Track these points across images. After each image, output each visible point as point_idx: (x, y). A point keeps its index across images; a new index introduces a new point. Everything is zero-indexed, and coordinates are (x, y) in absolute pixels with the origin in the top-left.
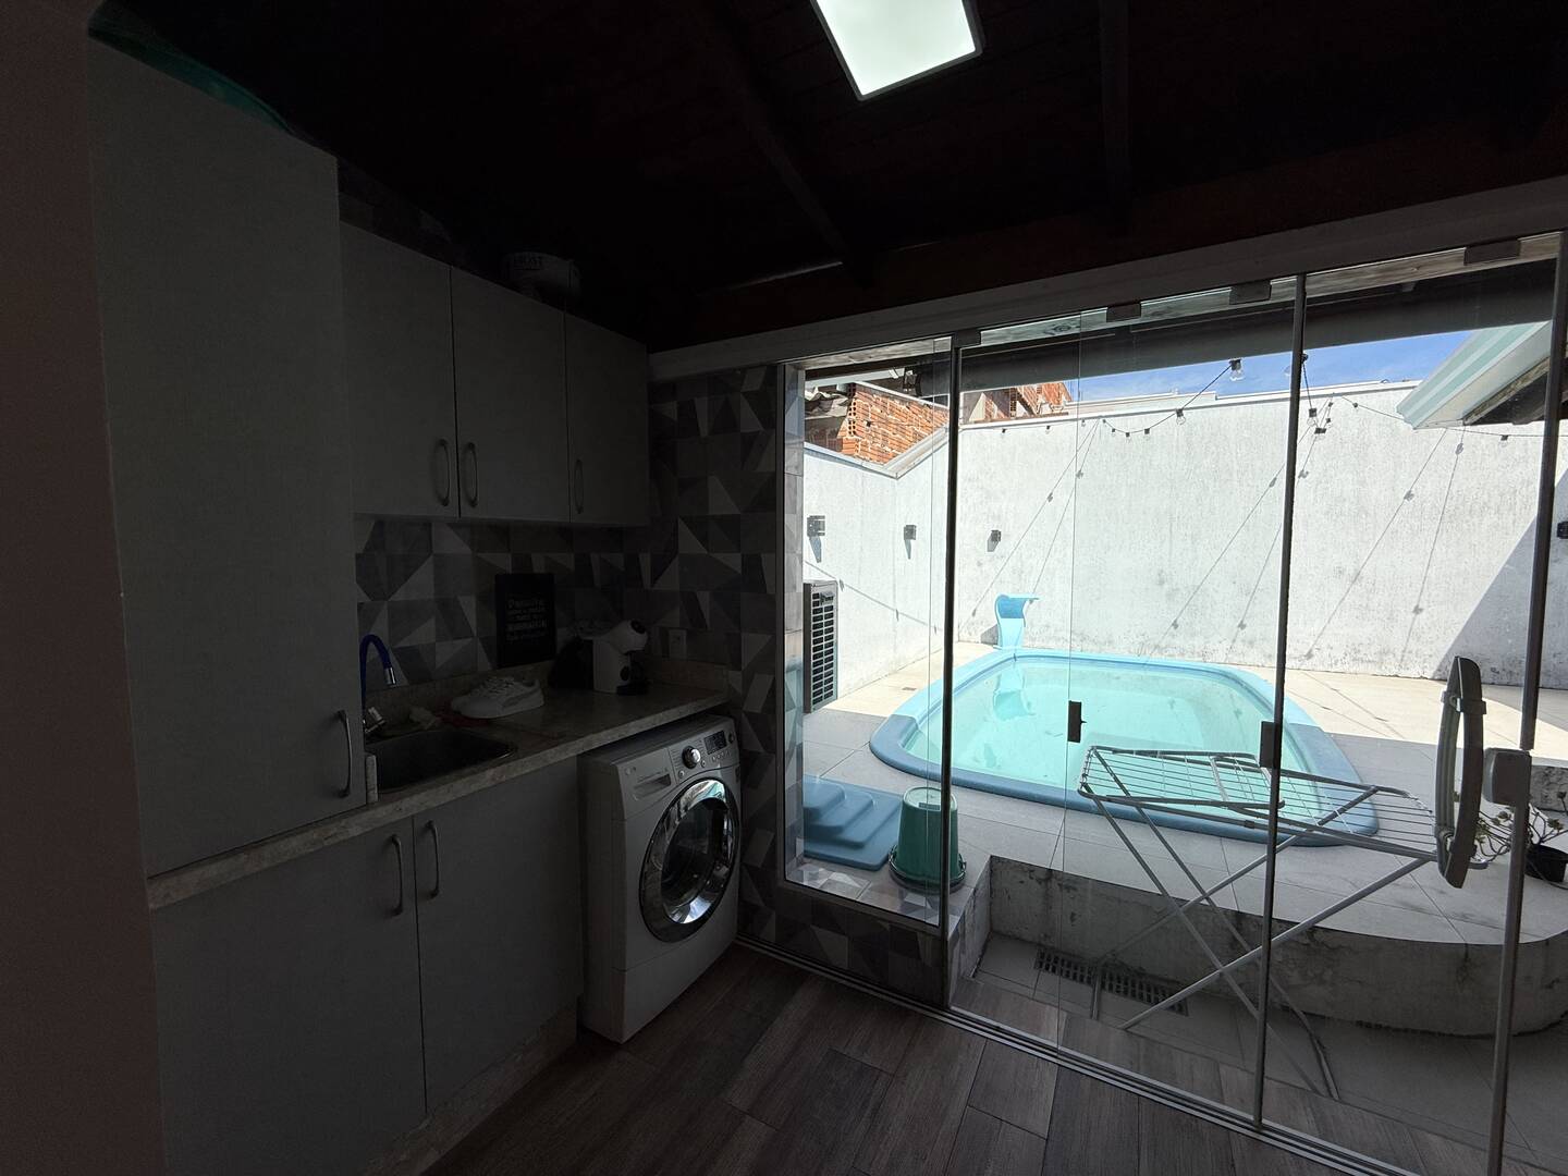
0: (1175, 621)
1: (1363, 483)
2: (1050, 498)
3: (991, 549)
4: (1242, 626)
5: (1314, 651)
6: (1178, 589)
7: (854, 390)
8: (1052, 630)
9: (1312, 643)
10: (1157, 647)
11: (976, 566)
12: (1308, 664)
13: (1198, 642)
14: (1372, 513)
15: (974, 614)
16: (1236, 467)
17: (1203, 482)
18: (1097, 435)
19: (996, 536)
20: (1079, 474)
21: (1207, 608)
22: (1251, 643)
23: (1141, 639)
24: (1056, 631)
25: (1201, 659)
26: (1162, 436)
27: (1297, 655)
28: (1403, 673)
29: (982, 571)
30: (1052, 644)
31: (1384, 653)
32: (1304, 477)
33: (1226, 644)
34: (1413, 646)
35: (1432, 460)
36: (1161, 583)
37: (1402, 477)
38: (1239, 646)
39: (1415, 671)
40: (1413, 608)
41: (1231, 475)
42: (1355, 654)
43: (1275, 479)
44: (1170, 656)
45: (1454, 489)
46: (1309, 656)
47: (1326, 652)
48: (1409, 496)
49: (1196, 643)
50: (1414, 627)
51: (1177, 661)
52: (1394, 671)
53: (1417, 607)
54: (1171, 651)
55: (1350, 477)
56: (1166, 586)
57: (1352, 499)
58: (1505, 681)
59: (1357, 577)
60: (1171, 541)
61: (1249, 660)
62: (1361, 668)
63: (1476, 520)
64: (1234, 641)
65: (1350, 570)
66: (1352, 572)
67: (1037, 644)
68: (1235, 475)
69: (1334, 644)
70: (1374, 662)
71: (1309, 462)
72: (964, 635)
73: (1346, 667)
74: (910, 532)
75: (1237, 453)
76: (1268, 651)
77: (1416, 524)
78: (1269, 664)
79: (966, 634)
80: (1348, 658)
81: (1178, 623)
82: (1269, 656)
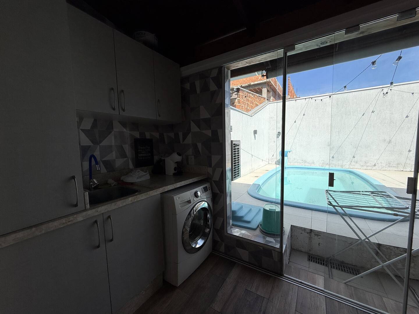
0: (333, 156)
1: (392, 113)
2: (295, 122)
3: (278, 137)
4: (354, 157)
5: (376, 164)
6: (334, 147)
7: (239, 90)
8: (296, 160)
9: (376, 161)
10: (327, 164)
11: (274, 143)
12: (374, 168)
14: (395, 123)
15: (273, 156)
16: (352, 110)
17: (342, 115)
18: (309, 103)
19: (279, 134)
20: (304, 115)
21: (343, 152)
22: (357, 162)
23: (323, 162)
24: (297, 160)
25: (341, 167)
26: (329, 102)
27: (371, 165)
28: (405, 170)
30: (296, 164)
31: (399, 164)
32: (373, 112)
33: (349, 163)
34: (408, 161)
35: (415, 106)
36: (329, 145)
37: (405, 111)
38: (353, 163)
39: (408, 169)
40: (408, 150)
42: (389, 165)
43: (364, 113)
44: (332, 166)
46: (375, 165)
47: (380, 164)
48: (407, 117)
49: (339, 163)
50: (408, 157)
51: (334, 168)
52: (402, 169)
55: (388, 112)
57: (389, 119)
59: (390, 142)
61: (356, 167)
62: (391, 169)
64: (351, 162)
65: (388, 140)
66: (388, 141)
67: (291, 164)
68: (351, 113)
69: (383, 162)
70: (395, 167)
71: (375, 108)
72: (270, 162)
73: (386, 169)
74: (255, 132)
75: (352, 106)
76: (362, 164)
77: (409, 125)
78: (362, 168)
79: (271, 162)
80: (387, 166)
81: (334, 156)
82: (362, 166)
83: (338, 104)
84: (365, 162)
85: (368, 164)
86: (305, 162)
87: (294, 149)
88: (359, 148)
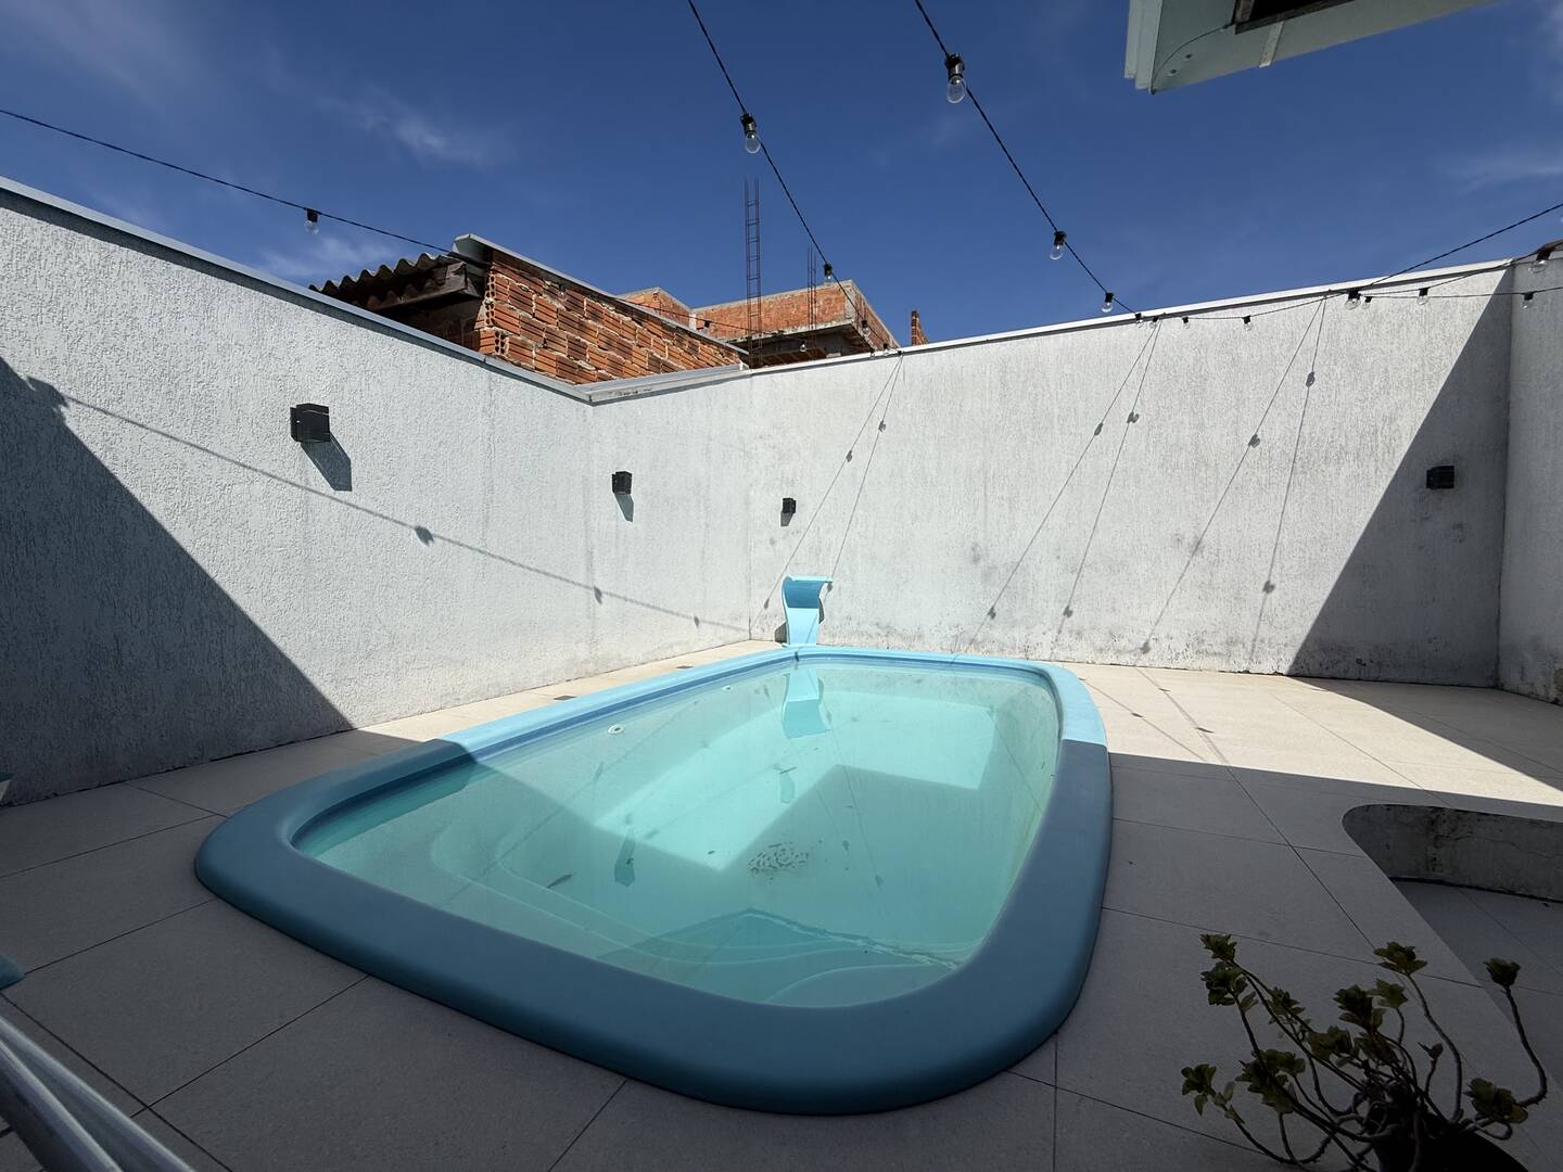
0: (992, 609)
1: (1201, 426)
2: (849, 457)
3: (785, 522)
4: (1068, 613)
5: (1152, 643)
6: (996, 568)
7: (491, 260)
8: (854, 624)
9: (1148, 632)
10: (972, 641)
11: (769, 546)
12: (1145, 659)
13: (1019, 634)
14: (1213, 465)
15: (766, 606)
16: (1056, 410)
17: (1020, 430)
18: (901, 377)
19: (789, 507)
20: (882, 426)
21: (1029, 590)
22: (1079, 634)
23: (954, 632)
24: (859, 624)
25: (1022, 655)
26: (974, 376)
27: (1131, 647)
28: (1255, 668)
29: (775, 551)
30: (854, 640)
31: (1231, 642)
32: (1134, 421)
33: (1050, 637)
34: (1265, 632)
35: (1280, 395)
36: (976, 560)
37: (1245, 417)
38: (1066, 639)
39: (1268, 667)
40: (1262, 587)
41: (1051, 422)
42: (1198, 645)
43: (1101, 425)
44: (988, 651)
45: (1306, 430)
46: (1145, 649)
47: (1165, 644)
48: (1254, 441)
49: (1016, 635)
50: (1266, 610)
51: (996, 659)
52: (1244, 666)
53: (1268, 583)
54: (988, 646)
55: (1186, 419)
56: (982, 563)
57: (1189, 449)
58: (1374, 674)
59: (1197, 546)
60: (986, 507)
61: (1075, 655)
62: (1206, 662)
63: (1332, 469)
64: (1060, 632)
65: (1189, 539)
66: (1191, 541)
68: (1056, 420)
69: (1174, 633)
70: (1220, 654)
71: (1139, 403)
72: (756, 632)
73: (1188, 663)
74: (621, 483)
75: (1057, 394)
76: (1099, 644)
77: (1264, 476)
78: (1100, 660)
79: (759, 630)
80: (1190, 650)
81: (996, 610)
82: (1101, 650)
83: (1004, 384)
84: (1111, 634)
85: (1123, 643)
86: (889, 631)
87: (848, 573)
88: (1085, 571)
